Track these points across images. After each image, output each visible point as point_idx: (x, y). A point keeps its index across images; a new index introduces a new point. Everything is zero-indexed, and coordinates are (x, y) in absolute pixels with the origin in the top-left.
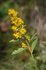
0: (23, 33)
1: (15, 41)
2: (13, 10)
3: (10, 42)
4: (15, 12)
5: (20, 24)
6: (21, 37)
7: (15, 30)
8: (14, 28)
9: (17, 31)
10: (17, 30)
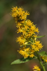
0: (37, 49)
1: (21, 62)
2: (20, 9)
3: (13, 63)
4: (24, 12)
5: (32, 33)
6: (32, 56)
7: (22, 44)
8: (21, 40)
9: (26, 45)
10: (26, 43)
